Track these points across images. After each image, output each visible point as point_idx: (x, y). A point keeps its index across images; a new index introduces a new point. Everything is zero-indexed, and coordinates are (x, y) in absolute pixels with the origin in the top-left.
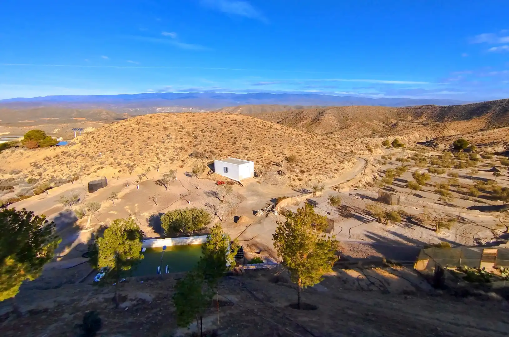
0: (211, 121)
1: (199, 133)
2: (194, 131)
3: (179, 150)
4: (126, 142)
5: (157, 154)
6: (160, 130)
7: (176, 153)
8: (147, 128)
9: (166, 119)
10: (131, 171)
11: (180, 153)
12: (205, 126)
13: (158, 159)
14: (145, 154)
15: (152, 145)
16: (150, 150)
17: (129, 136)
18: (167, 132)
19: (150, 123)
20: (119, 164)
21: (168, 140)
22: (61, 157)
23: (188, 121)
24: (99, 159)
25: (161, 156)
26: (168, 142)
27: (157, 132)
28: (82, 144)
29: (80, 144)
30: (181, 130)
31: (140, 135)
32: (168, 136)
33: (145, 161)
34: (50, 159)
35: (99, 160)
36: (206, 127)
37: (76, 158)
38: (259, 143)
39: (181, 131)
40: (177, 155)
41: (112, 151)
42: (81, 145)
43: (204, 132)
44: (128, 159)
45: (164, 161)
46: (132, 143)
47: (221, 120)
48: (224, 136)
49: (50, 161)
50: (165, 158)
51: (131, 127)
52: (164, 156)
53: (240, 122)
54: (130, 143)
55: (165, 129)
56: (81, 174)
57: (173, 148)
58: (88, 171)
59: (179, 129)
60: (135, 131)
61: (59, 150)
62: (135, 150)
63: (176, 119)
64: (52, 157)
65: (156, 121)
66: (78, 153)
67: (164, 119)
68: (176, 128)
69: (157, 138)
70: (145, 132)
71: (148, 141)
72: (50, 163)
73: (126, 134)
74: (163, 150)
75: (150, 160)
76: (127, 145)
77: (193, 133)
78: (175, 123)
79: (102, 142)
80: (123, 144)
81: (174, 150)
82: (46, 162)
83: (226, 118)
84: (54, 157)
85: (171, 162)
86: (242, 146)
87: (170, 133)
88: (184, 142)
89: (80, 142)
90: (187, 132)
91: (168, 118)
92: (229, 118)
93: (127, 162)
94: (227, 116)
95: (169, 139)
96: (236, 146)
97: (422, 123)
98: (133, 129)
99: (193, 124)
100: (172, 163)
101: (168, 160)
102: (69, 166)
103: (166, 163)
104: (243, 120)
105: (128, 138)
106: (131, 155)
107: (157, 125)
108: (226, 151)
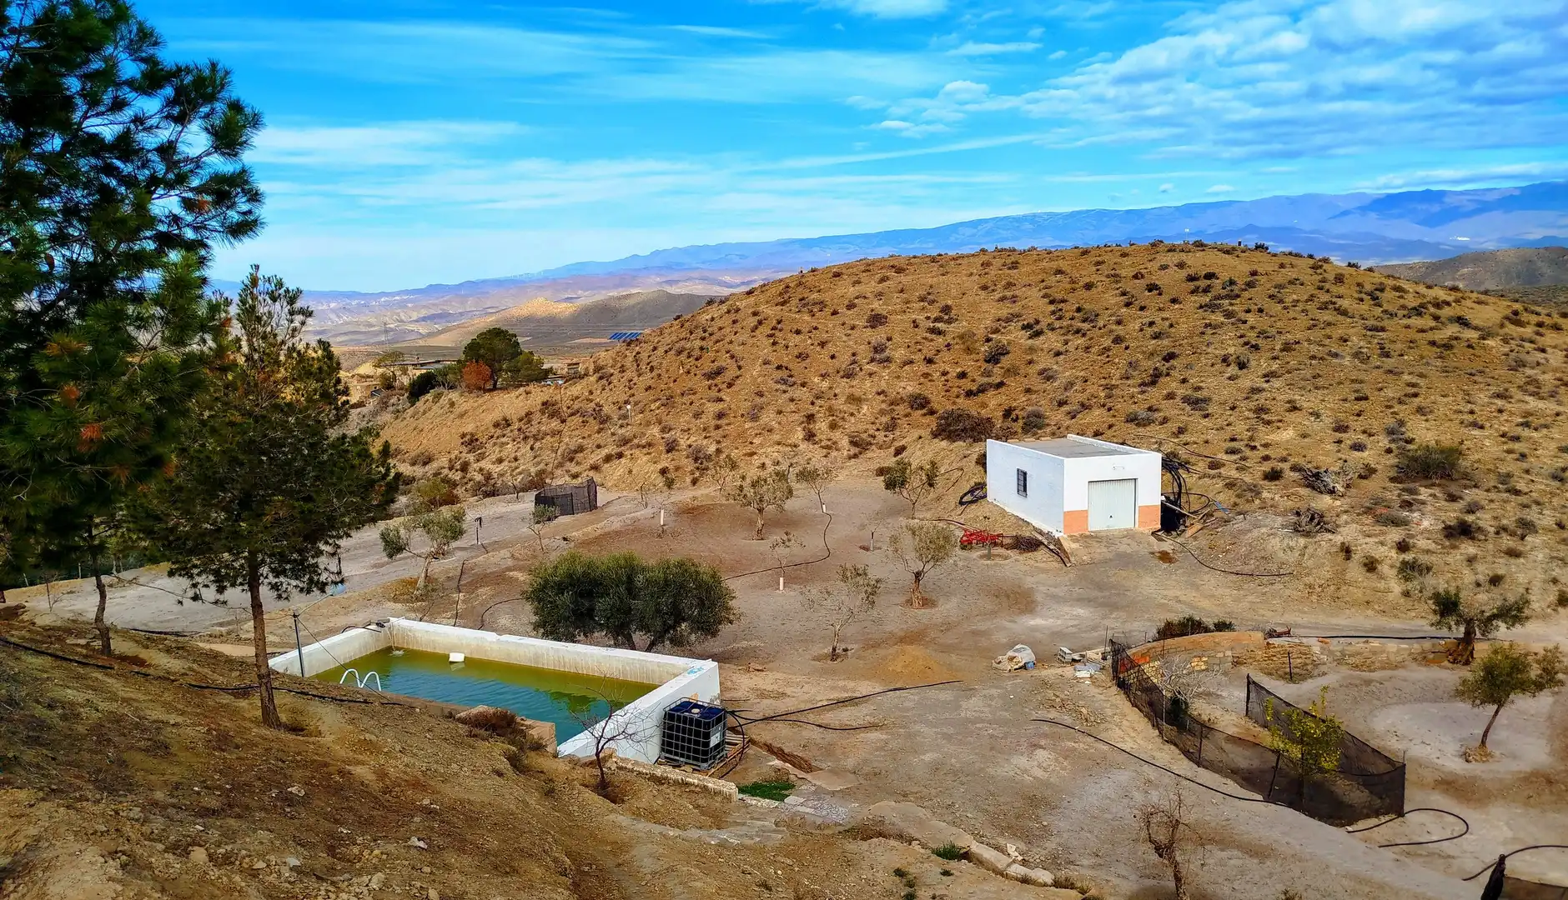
0: (1088, 286)
1: (1016, 336)
2: (996, 331)
3: (901, 409)
4: (719, 372)
5: (810, 418)
6: (853, 327)
7: (885, 419)
8: (807, 317)
9: (897, 280)
10: (697, 474)
11: (903, 422)
12: (1052, 308)
13: (810, 436)
14: (768, 417)
15: (803, 385)
16: (792, 400)
17: (737, 349)
18: (878, 335)
19: (826, 297)
20: (671, 447)
21: (873, 367)
22: (536, 417)
23: (984, 288)
24: (621, 426)
25: (821, 426)
26: (870, 375)
27: (839, 333)
28: (601, 378)
29: (597, 376)
30: (939, 325)
31: (774, 343)
32: (879, 349)
33: (757, 441)
34: (510, 425)
35: (620, 432)
36: (1053, 313)
37: (563, 421)
39: (940, 332)
40: (891, 427)
41: (669, 402)
42: (597, 381)
43: (1038, 334)
44: (705, 430)
45: (828, 447)
46: (739, 373)
47: (1136, 277)
49: (506, 430)
50: (837, 435)
51: (755, 314)
52: (833, 426)
53: (1232, 283)
54: (731, 372)
55: (876, 320)
56: (559, 472)
57: (882, 397)
58: (578, 463)
59: (936, 320)
60: (765, 330)
62: (737, 400)
64: (515, 420)
65: (852, 291)
67: (882, 280)
68: (921, 317)
69: (833, 357)
70: (798, 332)
71: (796, 367)
73: (731, 342)
74: (840, 404)
75: (776, 437)
76: (719, 380)
77: (988, 340)
78: (922, 299)
79: (652, 369)
80: (709, 376)
81: (884, 406)
82: (499, 432)
83: (1164, 267)
84: (519, 419)
85: (857, 450)
87: (889, 339)
88: (936, 375)
89: (597, 370)
90: (961, 337)
91: (902, 278)
92: (1181, 265)
93: (695, 439)
94: (1172, 259)
95: (881, 361)
98: (760, 323)
99: (1002, 299)
100: (855, 456)
101: (844, 442)
102: (538, 445)
103: (834, 454)
104: (1254, 273)
105: (732, 357)
106: (720, 416)
107: (851, 306)
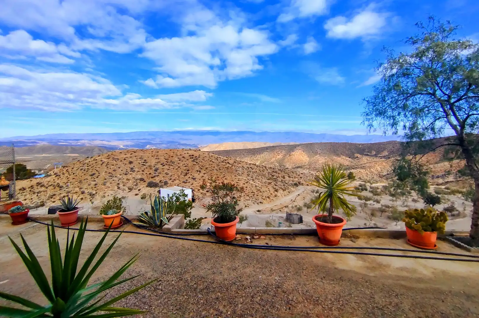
0: (172, 157)
1: (159, 166)
2: (156, 165)
3: (138, 181)
4: (94, 174)
5: (118, 184)
6: (126, 164)
7: (135, 183)
8: (115, 162)
9: (134, 154)
10: (91, 199)
11: (139, 184)
12: (166, 160)
13: (119, 188)
14: (108, 184)
15: (116, 177)
16: (113, 180)
17: (98, 169)
18: (132, 166)
19: (119, 157)
20: (83, 193)
21: (131, 172)
22: (35, 187)
23: (153, 156)
24: (67, 188)
25: (121, 186)
26: (131, 174)
27: (123, 165)
28: (57, 176)
29: (55, 175)
30: (144, 164)
31: (107, 168)
32: (132, 169)
33: (106, 190)
34: (25, 189)
35: (67, 190)
36: (166, 161)
37: (47, 188)
38: (206, 175)
39: (144, 165)
41: (80, 182)
42: (55, 177)
43: (164, 166)
44: (92, 188)
45: (123, 190)
46: (99, 174)
47: (180, 155)
48: (179, 169)
49: (25, 191)
50: (125, 187)
51: (101, 161)
52: (124, 185)
53: (196, 157)
54: (97, 174)
55: (131, 163)
56: (48, 201)
57: (134, 179)
58: (54, 199)
59: (143, 163)
60: (105, 165)
61: (34, 181)
62: (99, 181)
63: (142, 155)
64: (27, 188)
65: (125, 156)
66: (50, 184)
67: (131, 154)
68: (140, 162)
69: (122, 171)
70: (113, 165)
71: (114, 173)
72: (24, 193)
73: (96, 167)
74: (125, 181)
75: (111, 189)
76: (94, 176)
77: (155, 167)
78: (140, 158)
79: (74, 174)
80: (92, 175)
81: (134, 181)
82: (21, 192)
83: (185, 154)
84: (29, 188)
85: (129, 190)
86: (191, 177)
87: (134, 167)
88: (145, 174)
89: (55, 174)
90: (149, 166)
92: (188, 153)
93: (90, 191)
94: (186, 152)
95: (133, 171)
96: (187, 177)
97: (384, 157)
98: (103, 163)
99: (156, 159)
100: (130, 192)
101: (127, 189)
102: (39, 194)
103: (125, 191)
104: (199, 155)
105: (97, 171)
106: (96, 185)
107: (125, 160)
108: (177, 182)
